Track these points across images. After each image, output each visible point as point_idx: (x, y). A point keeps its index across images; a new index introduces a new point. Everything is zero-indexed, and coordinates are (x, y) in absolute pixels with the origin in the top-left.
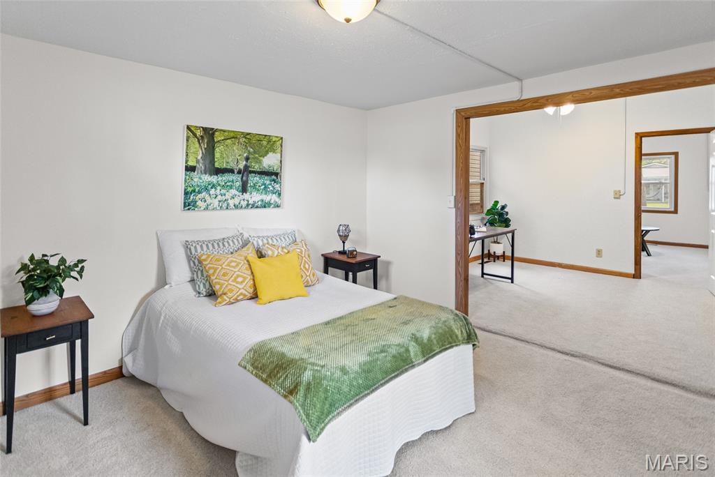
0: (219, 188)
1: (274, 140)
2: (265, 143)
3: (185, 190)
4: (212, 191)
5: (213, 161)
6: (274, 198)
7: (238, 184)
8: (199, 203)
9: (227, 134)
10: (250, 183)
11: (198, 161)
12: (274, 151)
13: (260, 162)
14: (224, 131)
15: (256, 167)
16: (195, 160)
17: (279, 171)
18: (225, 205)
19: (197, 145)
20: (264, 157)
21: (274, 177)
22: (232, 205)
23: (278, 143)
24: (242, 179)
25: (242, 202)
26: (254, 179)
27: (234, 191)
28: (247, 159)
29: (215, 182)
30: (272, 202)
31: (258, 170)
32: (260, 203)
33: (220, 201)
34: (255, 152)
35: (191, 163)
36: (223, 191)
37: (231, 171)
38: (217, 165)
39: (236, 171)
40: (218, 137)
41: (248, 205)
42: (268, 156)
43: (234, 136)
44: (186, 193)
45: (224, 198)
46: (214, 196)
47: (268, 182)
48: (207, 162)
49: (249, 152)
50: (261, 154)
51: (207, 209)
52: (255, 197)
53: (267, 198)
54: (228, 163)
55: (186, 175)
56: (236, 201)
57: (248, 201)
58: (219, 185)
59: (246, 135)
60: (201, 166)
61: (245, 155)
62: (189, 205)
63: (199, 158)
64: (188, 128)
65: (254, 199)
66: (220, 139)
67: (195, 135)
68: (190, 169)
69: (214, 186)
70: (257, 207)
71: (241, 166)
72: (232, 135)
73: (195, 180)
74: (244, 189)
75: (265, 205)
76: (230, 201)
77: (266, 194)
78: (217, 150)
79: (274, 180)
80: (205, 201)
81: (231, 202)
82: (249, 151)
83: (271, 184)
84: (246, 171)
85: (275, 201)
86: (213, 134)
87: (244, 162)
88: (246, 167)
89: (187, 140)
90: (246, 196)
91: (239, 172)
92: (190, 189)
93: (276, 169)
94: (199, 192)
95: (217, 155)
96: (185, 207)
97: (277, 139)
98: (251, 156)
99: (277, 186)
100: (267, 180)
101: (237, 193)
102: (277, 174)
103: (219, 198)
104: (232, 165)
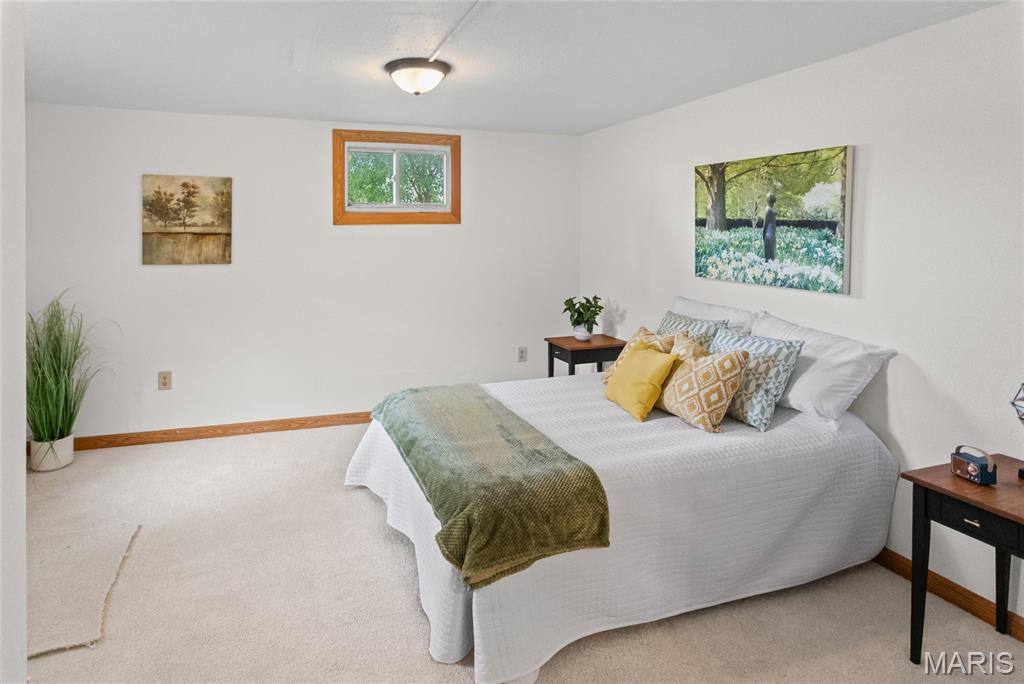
0: (732, 249)
1: (824, 156)
2: (804, 167)
3: (696, 250)
4: (724, 254)
5: (723, 211)
6: (827, 273)
7: (759, 243)
8: (710, 268)
9: (740, 166)
10: (780, 243)
11: (708, 213)
12: (826, 179)
13: (796, 204)
14: (737, 163)
15: (790, 214)
16: (704, 211)
17: (838, 218)
18: (741, 276)
19: (706, 191)
20: (803, 194)
21: (827, 231)
22: (750, 277)
23: (836, 162)
24: (764, 235)
25: (766, 274)
26: (784, 236)
27: (752, 256)
28: (772, 201)
29: (727, 241)
30: (822, 280)
31: (794, 219)
32: (796, 279)
33: (735, 269)
34: (786, 188)
35: (701, 216)
36: (738, 254)
37: (747, 223)
38: (729, 216)
39: (754, 223)
40: (730, 174)
41: (775, 280)
42: (813, 190)
43: (751, 167)
44: (697, 255)
45: (740, 265)
46: (727, 261)
47: (814, 242)
48: (718, 212)
49: (775, 189)
50: (797, 189)
51: (718, 278)
52: (789, 268)
53: (812, 271)
54: (743, 210)
55: (696, 231)
56: (757, 271)
57: (776, 273)
58: (732, 245)
59: (768, 161)
60: (711, 219)
61: (768, 195)
62: (701, 270)
63: (709, 207)
64: (697, 171)
65: (786, 271)
66: (731, 176)
67: (702, 177)
68: (701, 223)
69: (725, 247)
70: (791, 286)
71: (762, 214)
72: (748, 166)
73: (707, 237)
74: (769, 253)
75: (807, 285)
76: (747, 270)
77: (810, 264)
78: (728, 193)
79: (827, 237)
80: (717, 267)
81: (750, 272)
82: (774, 187)
83: (820, 246)
84: (771, 223)
85: (828, 279)
86: (723, 171)
87: (768, 208)
88: (770, 215)
89: (696, 186)
90: (774, 264)
91: (760, 225)
92: (701, 250)
93: (832, 212)
94: (710, 255)
95: (728, 201)
96: (696, 272)
97: (832, 154)
98: (779, 196)
99: (834, 249)
100: (812, 237)
101: (757, 258)
102: (832, 226)
103: (734, 262)
104: (749, 214)
